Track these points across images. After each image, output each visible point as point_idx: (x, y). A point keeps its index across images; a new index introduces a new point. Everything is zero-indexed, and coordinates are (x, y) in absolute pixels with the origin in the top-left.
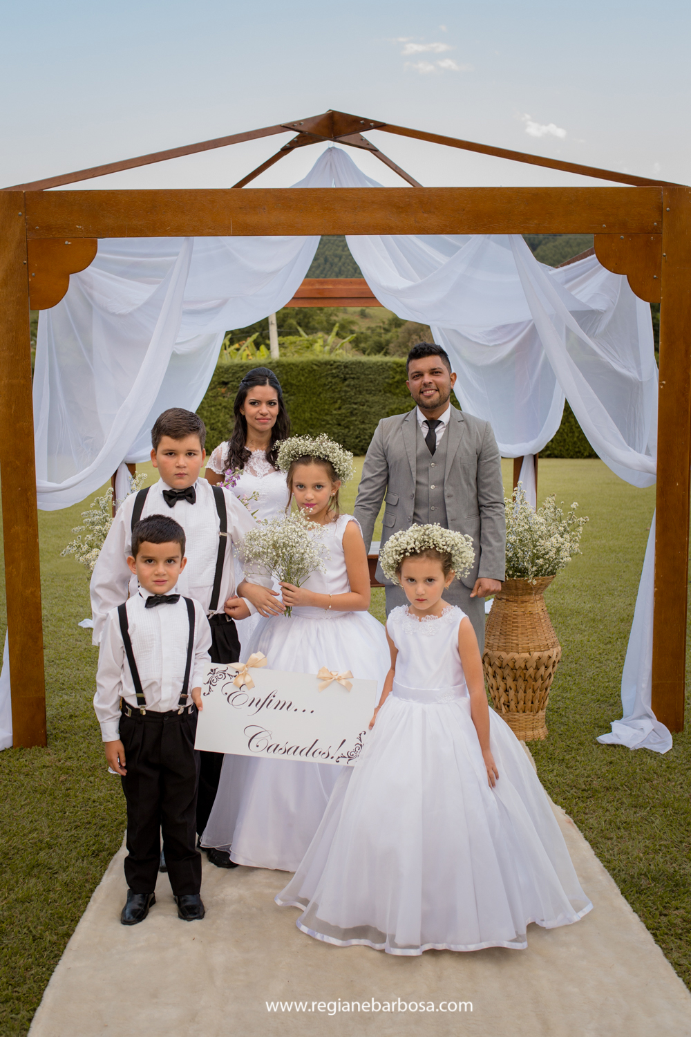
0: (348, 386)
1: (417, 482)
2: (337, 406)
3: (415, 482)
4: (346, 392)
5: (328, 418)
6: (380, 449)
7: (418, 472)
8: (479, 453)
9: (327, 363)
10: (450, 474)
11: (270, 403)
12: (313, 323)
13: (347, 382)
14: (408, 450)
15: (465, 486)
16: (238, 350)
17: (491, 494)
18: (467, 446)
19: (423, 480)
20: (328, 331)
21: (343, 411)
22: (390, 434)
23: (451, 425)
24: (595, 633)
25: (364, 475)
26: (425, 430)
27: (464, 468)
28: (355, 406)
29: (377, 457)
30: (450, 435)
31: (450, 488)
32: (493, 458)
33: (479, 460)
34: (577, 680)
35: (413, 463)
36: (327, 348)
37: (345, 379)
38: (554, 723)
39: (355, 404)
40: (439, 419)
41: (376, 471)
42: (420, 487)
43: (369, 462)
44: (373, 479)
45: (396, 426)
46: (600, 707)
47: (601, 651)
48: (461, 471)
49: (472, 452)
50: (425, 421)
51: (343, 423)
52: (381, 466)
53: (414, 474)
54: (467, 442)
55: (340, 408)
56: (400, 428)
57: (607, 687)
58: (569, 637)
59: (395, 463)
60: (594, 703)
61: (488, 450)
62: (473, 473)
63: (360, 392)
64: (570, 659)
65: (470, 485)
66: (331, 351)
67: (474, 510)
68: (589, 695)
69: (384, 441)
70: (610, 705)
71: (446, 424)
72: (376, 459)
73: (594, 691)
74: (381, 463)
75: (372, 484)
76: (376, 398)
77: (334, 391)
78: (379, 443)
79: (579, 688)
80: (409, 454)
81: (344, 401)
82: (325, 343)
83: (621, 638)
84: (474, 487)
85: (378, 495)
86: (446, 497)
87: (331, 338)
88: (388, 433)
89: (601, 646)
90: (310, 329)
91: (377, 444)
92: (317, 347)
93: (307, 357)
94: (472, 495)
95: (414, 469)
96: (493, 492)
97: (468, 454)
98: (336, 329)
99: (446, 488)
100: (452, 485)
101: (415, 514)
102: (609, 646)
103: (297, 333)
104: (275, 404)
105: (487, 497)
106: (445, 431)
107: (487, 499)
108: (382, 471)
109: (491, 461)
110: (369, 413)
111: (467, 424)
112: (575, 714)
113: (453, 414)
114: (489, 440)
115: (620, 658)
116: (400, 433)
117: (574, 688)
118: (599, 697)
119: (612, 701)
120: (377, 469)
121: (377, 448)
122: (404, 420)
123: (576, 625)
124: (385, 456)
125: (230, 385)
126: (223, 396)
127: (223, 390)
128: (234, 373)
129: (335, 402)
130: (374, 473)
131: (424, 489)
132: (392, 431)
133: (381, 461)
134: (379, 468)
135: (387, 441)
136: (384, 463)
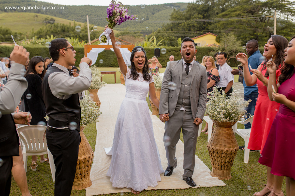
0: (106, 53)
1: (182, 84)
3: (181, 83)
4: (105, 54)
7: (182, 80)
8: (202, 76)
11: (143, 57)
13: (106, 52)
14: (179, 72)
19: (183, 83)
21: (105, 58)
23: (194, 66)
25: (164, 80)
26: (185, 66)
27: (197, 81)
28: (107, 57)
32: (206, 79)
33: (202, 79)
35: (181, 77)
39: (108, 56)
40: (190, 63)
41: (168, 79)
42: (182, 85)
50: (185, 63)
53: (181, 80)
54: (199, 72)
55: (104, 57)
59: (175, 76)
61: (205, 76)
63: (108, 54)
69: (171, 69)
72: (168, 74)
76: (112, 55)
78: (169, 69)
80: (179, 74)
81: (105, 56)
86: (190, 90)
95: (181, 79)
97: (199, 76)
101: (179, 94)
104: (144, 57)
106: (192, 68)
110: (110, 58)
111: (199, 66)
113: (195, 63)
114: (206, 73)
116: (176, 67)
120: (168, 78)
121: (168, 71)
122: (178, 63)
125: (81, 52)
126: (79, 54)
127: (79, 53)
128: (81, 50)
129: (103, 56)
130: (167, 79)
131: (183, 86)
132: (174, 65)
133: (170, 75)
134: (169, 78)
135: (172, 69)
136: (171, 76)
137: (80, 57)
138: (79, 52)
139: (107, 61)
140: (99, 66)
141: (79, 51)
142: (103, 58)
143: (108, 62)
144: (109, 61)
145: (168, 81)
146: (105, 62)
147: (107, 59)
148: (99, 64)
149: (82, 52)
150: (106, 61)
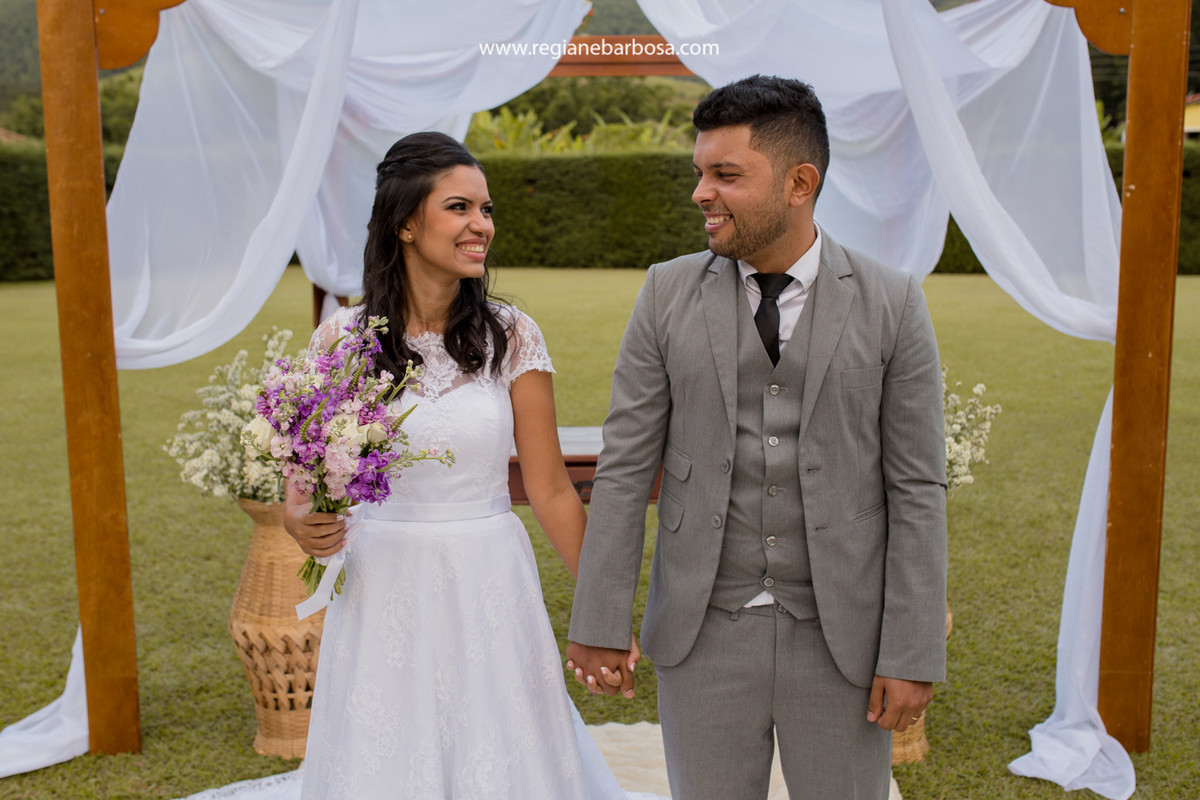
0: (680, 185)
1: (740, 431)
2: (666, 208)
3: (733, 426)
4: (677, 192)
5: (655, 223)
6: (650, 342)
7: (741, 404)
8: (887, 359)
9: (655, 157)
10: (813, 413)
12: (643, 110)
13: (678, 181)
14: (716, 350)
15: (852, 443)
16: (550, 141)
17: (915, 461)
18: (858, 345)
19: (749, 422)
20: (659, 119)
21: (673, 215)
22: (673, 306)
23: (821, 287)
24: (995, 545)
27: (850, 400)
28: (687, 209)
29: (644, 360)
30: (817, 314)
31: (815, 448)
32: (922, 369)
33: (886, 375)
34: (971, 636)
35: (729, 383)
36: (657, 139)
37: (675, 177)
38: (937, 726)
40: (790, 272)
41: (642, 395)
42: (744, 441)
43: (623, 371)
44: (636, 413)
45: (688, 284)
46: (1009, 693)
47: (1005, 581)
48: (842, 408)
49: (871, 358)
50: (754, 277)
51: (674, 229)
52: (655, 383)
53: (732, 411)
54: (859, 332)
55: (669, 212)
56: (694, 292)
57: (1018, 652)
58: (956, 553)
60: (1000, 684)
61: (910, 352)
62: (871, 408)
64: (959, 596)
65: (864, 438)
66: (663, 141)
67: (871, 497)
68: (990, 668)
69: (660, 322)
70: (1025, 689)
71: (806, 285)
72: (642, 364)
73: (998, 658)
74: (654, 375)
75: (634, 427)
77: (662, 191)
78: (647, 327)
79: (975, 653)
80: (719, 362)
82: (655, 133)
83: (1033, 556)
84: (874, 440)
85: (651, 453)
86: (802, 472)
87: (662, 127)
88: (667, 302)
89: (1004, 570)
90: (637, 116)
91: (642, 327)
92: (645, 137)
93: (633, 149)
94: (868, 461)
95: (730, 397)
96: (919, 456)
97: (861, 364)
98: (668, 116)
99: (802, 450)
100: (819, 442)
101: (731, 503)
102: (1016, 572)
103: (619, 121)
105: (905, 468)
106: (806, 303)
107: (903, 473)
108: (657, 395)
109: (918, 379)
111: (861, 283)
112: (971, 706)
113: (827, 258)
114: (914, 325)
115: (1033, 594)
116: (696, 307)
117: (967, 651)
118: (1007, 672)
119: (1028, 682)
120: (644, 390)
123: (965, 531)
124: (662, 359)
125: (538, 183)
126: (530, 196)
127: (529, 189)
128: (543, 169)
129: (664, 204)
130: (635, 399)
131: (751, 445)
132: (676, 299)
133: (653, 369)
134: (649, 387)
135: (666, 324)
136: (661, 375)
137: (532, 210)
138: (531, 182)
139: (684, 235)
140: (639, 259)
141: (532, 175)
142: (664, 216)
143: (690, 241)
144: (696, 234)
145: (635, 408)
146: (676, 239)
147: (686, 224)
148: (638, 252)
149: (544, 182)
150: (677, 234)
